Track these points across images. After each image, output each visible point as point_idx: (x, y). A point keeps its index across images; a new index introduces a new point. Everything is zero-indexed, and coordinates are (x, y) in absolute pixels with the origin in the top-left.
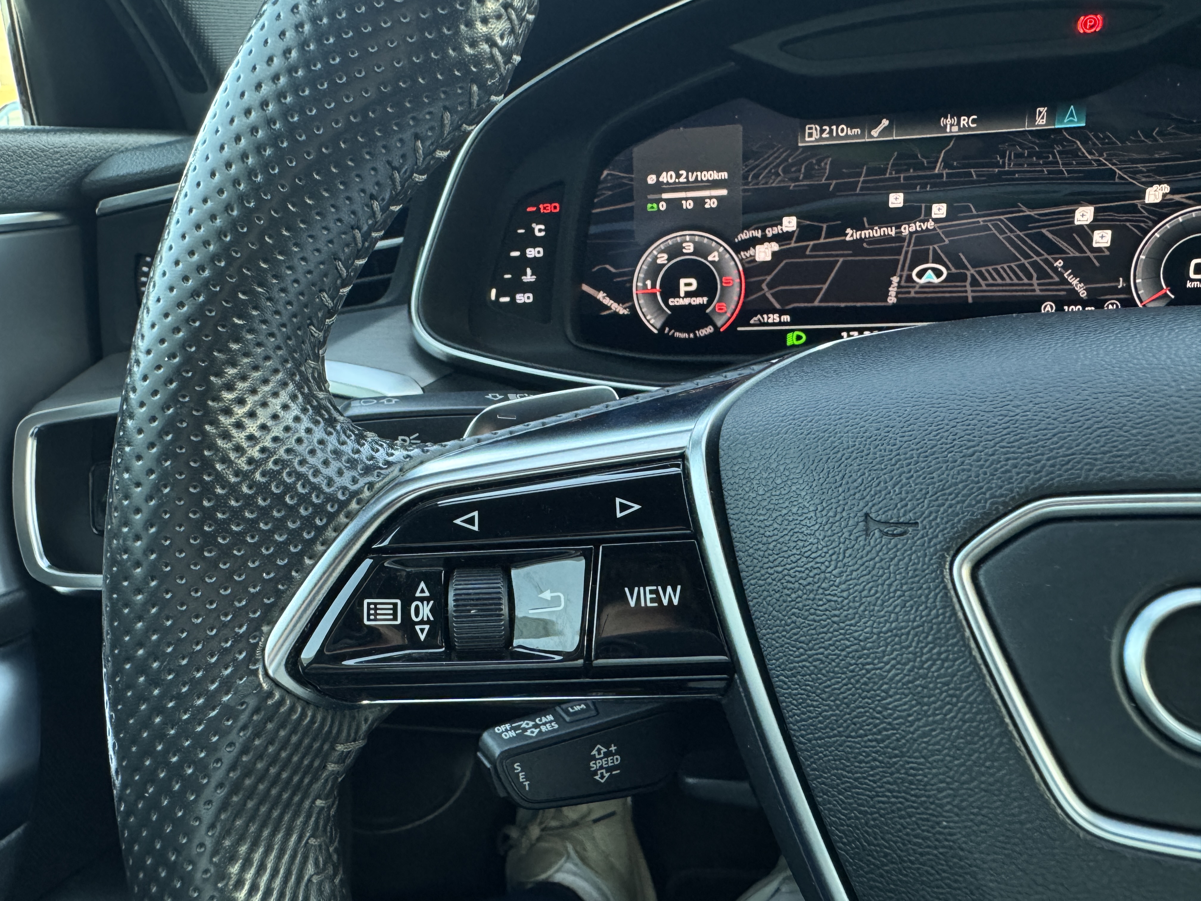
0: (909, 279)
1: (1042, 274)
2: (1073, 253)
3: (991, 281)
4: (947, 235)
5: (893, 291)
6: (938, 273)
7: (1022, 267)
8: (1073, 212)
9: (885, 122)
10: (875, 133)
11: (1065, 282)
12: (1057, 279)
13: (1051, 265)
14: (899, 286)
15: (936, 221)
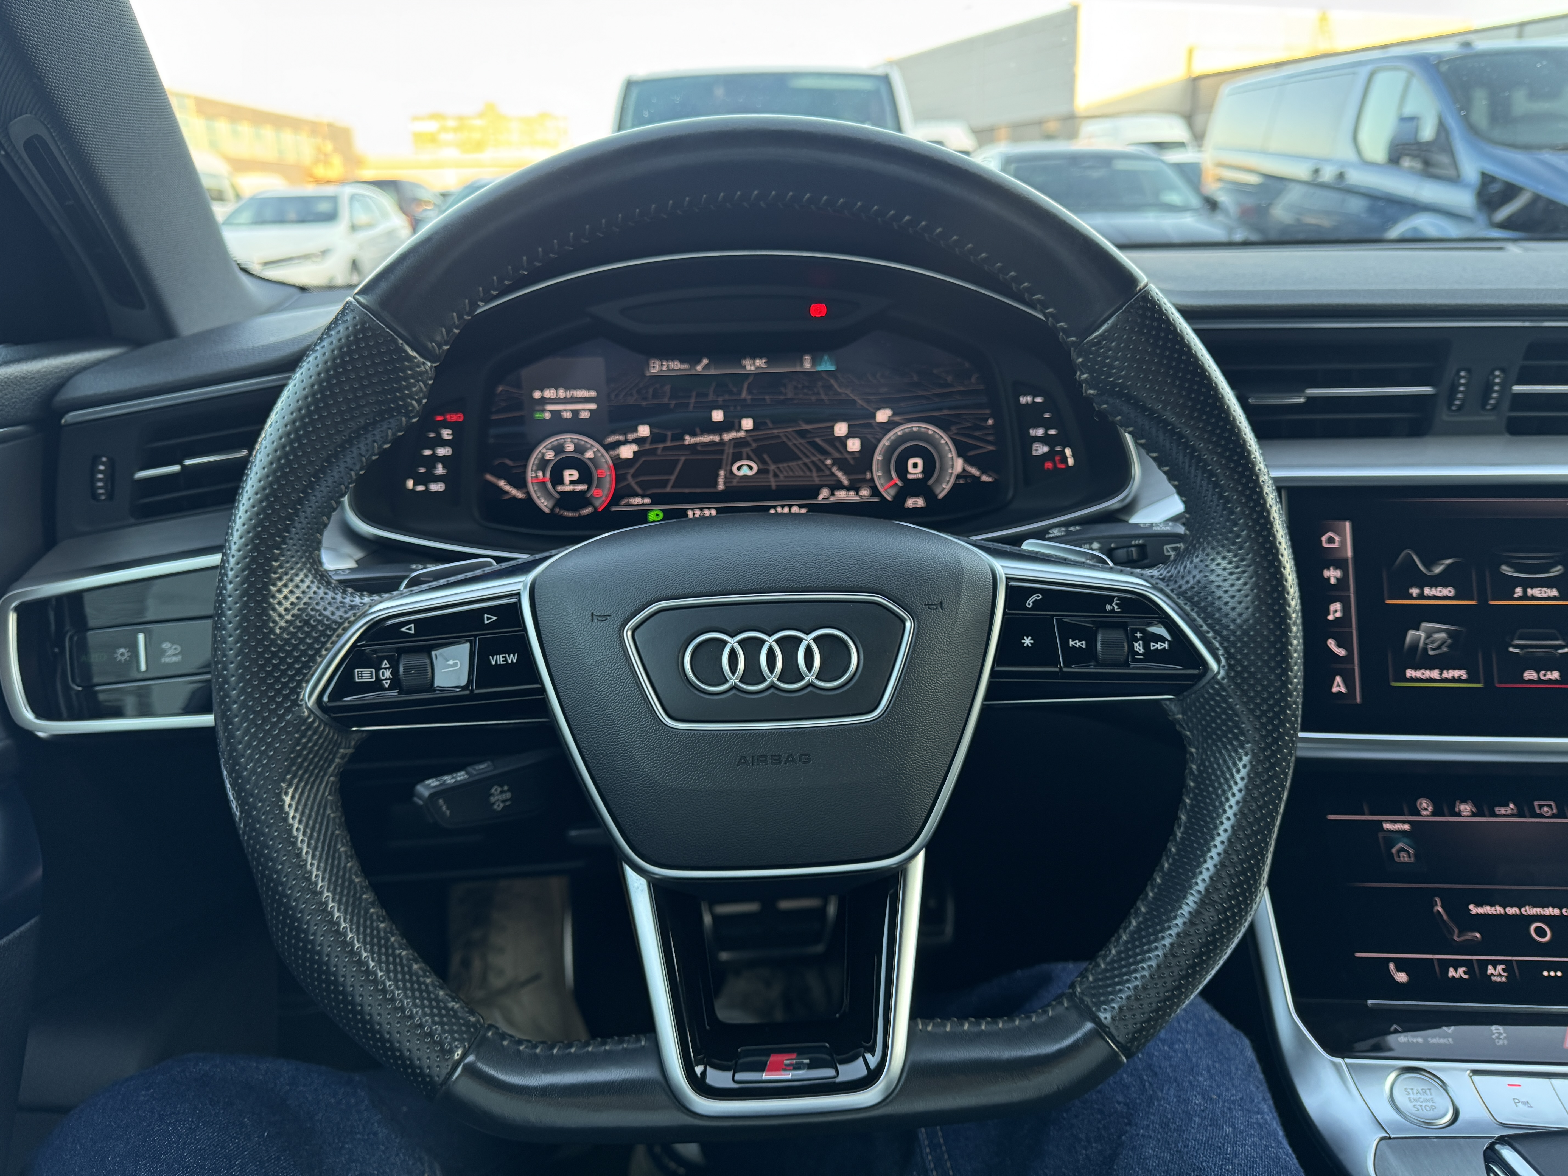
0: (731, 472)
1: (819, 470)
2: (837, 455)
3: (786, 474)
4: (755, 441)
5: (721, 481)
6: (751, 468)
7: (805, 464)
8: (833, 427)
9: (705, 361)
10: (699, 368)
11: (833, 474)
12: (828, 472)
13: (823, 463)
14: (726, 477)
15: (747, 431)
